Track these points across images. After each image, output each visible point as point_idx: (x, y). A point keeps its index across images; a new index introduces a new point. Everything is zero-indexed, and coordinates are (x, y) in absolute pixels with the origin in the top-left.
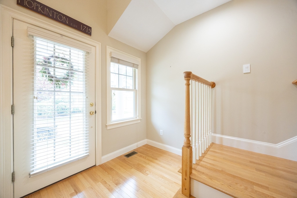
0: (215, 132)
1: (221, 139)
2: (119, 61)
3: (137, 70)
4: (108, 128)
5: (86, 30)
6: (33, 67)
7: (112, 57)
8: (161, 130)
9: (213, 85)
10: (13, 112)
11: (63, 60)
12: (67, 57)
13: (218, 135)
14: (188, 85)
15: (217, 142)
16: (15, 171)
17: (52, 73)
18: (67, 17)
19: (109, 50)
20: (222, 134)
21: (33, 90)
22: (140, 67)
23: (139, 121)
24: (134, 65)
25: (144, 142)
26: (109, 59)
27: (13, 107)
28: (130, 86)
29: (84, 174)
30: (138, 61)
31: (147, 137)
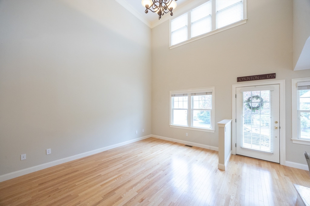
4: (293, 142)
5: (272, 76)
6: (242, 104)
10: (236, 122)
11: (257, 97)
12: (259, 95)
16: (237, 143)
17: (250, 105)
18: (257, 76)
21: (242, 113)
27: (236, 119)
29: (269, 164)
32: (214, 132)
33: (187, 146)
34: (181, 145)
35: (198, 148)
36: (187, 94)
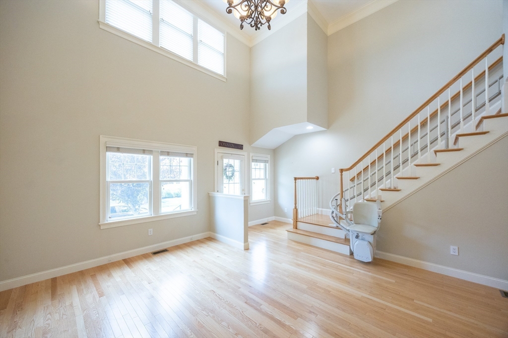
0: (319, 207)
1: (322, 211)
2: (256, 161)
3: (267, 164)
4: (251, 205)
5: (239, 147)
7: (253, 160)
8: (286, 209)
9: (317, 178)
11: (231, 166)
13: (320, 209)
14: (295, 183)
15: (320, 213)
19: (251, 155)
20: (322, 208)
22: (269, 162)
23: (269, 202)
24: (266, 162)
25: (273, 218)
26: (251, 160)
28: (262, 177)
30: (268, 157)
31: (275, 215)
32: (196, 213)
33: (155, 253)
34: (145, 257)
35: (178, 248)
36: (152, 151)
